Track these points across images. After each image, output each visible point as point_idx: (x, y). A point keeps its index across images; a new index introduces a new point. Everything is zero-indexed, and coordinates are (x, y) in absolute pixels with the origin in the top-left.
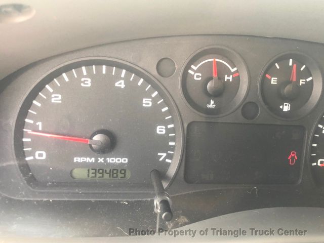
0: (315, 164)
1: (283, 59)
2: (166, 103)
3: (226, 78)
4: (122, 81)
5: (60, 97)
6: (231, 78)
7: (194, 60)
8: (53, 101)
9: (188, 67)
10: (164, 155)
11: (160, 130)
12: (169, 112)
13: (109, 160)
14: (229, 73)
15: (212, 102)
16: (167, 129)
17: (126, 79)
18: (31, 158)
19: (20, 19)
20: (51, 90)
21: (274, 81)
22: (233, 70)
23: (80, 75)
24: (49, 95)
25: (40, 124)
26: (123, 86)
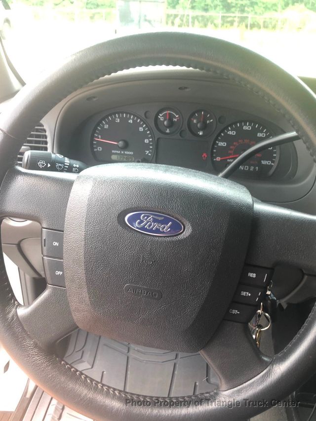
0: (215, 160)
1: (199, 111)
2: (149, 130)
3: (174, 120)
4: (131, 120)
5: (108, 126)
6: (176, 120)
7: (160, 112)
8: (105, 127)
9: (158, 114)
10: (148, 152)
11: (146, 141)
12: (150, 133)
13: (126, 152)
14: (175, 118)
15: (168, 130)
16: (149, 141)
17: (133, 119)
18: (96, 150)
19: (95, 99)
20: (104, 123)
21: (195, 121)
22: (177, 116)
23: (115, 117)
24: (103, 125)
25: (100, 136)
26: (132, 122)
